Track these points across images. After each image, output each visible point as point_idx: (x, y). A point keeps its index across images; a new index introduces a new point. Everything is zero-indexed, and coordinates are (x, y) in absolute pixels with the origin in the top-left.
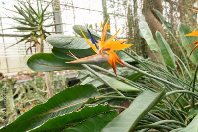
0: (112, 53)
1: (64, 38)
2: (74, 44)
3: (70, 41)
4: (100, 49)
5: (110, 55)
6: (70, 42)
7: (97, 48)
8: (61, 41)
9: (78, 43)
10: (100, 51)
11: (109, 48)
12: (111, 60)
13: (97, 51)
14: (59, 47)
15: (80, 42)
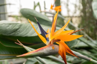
0: (62, 44)
1: (11, 25)
2: (22, 31)
3: (17, 27)
4: (50, 40)
5: (60, 45)
6: (18, 29)
7: (47, 39)
8: (8, 28)
9: (27, 30)
10: (50, 43)
11: (59, 38)
12: (62, 51)
13: (46, 43)
14: (6, 35)
15: (28, 29)
